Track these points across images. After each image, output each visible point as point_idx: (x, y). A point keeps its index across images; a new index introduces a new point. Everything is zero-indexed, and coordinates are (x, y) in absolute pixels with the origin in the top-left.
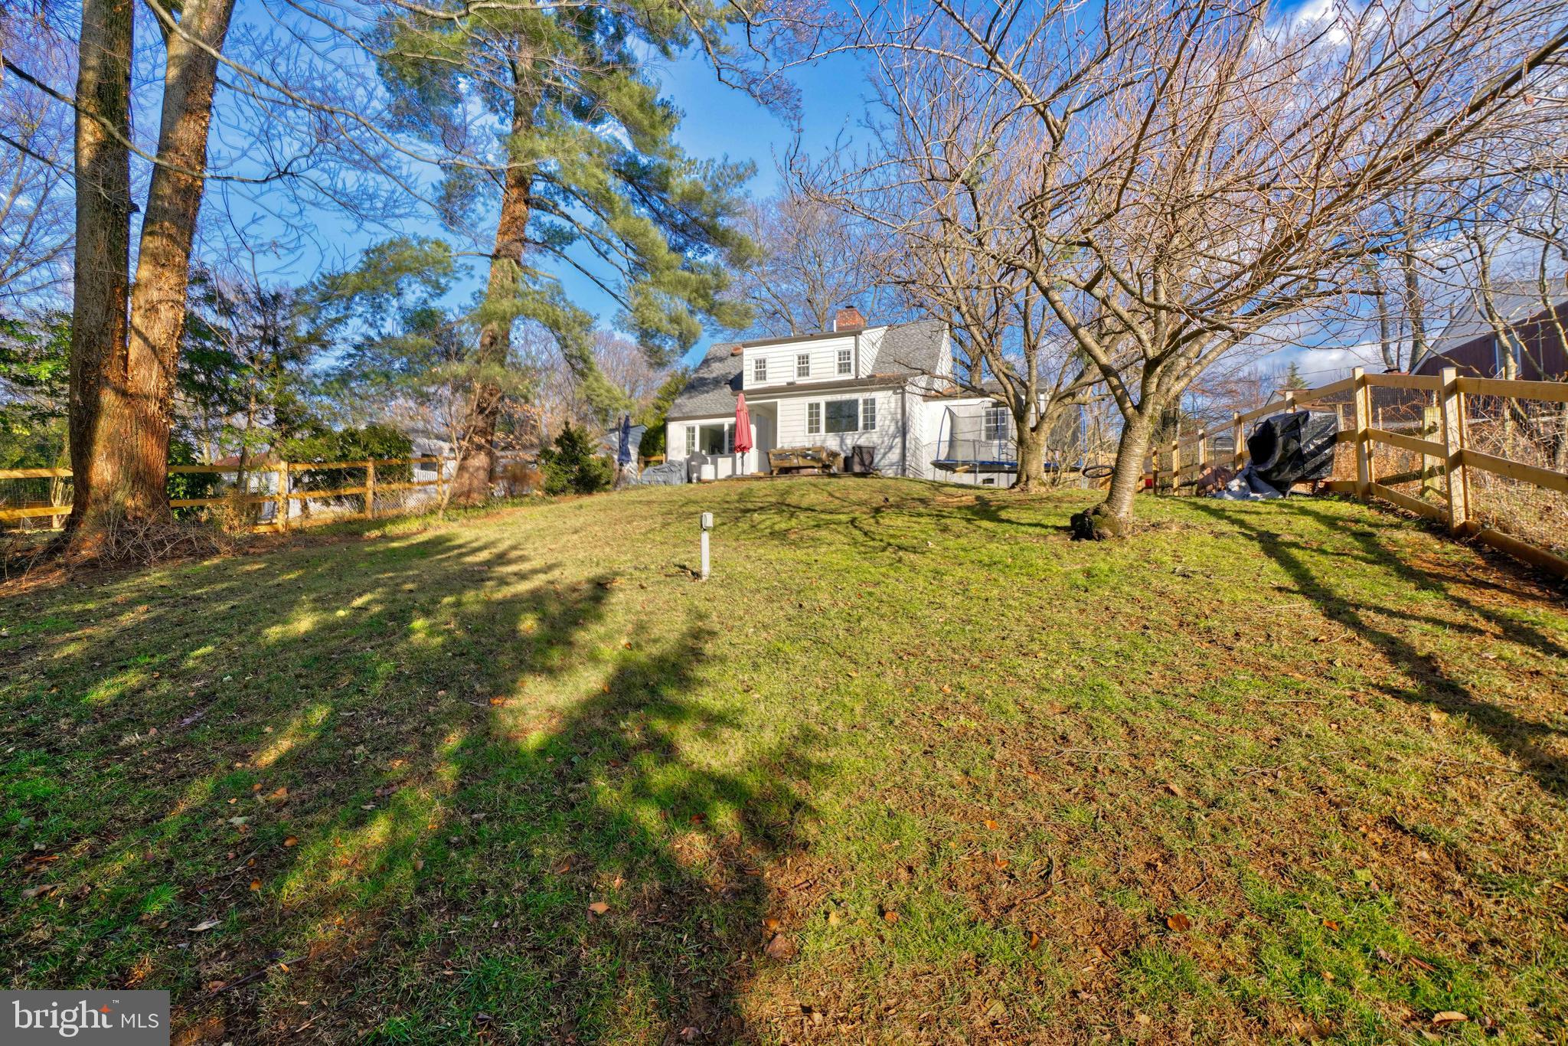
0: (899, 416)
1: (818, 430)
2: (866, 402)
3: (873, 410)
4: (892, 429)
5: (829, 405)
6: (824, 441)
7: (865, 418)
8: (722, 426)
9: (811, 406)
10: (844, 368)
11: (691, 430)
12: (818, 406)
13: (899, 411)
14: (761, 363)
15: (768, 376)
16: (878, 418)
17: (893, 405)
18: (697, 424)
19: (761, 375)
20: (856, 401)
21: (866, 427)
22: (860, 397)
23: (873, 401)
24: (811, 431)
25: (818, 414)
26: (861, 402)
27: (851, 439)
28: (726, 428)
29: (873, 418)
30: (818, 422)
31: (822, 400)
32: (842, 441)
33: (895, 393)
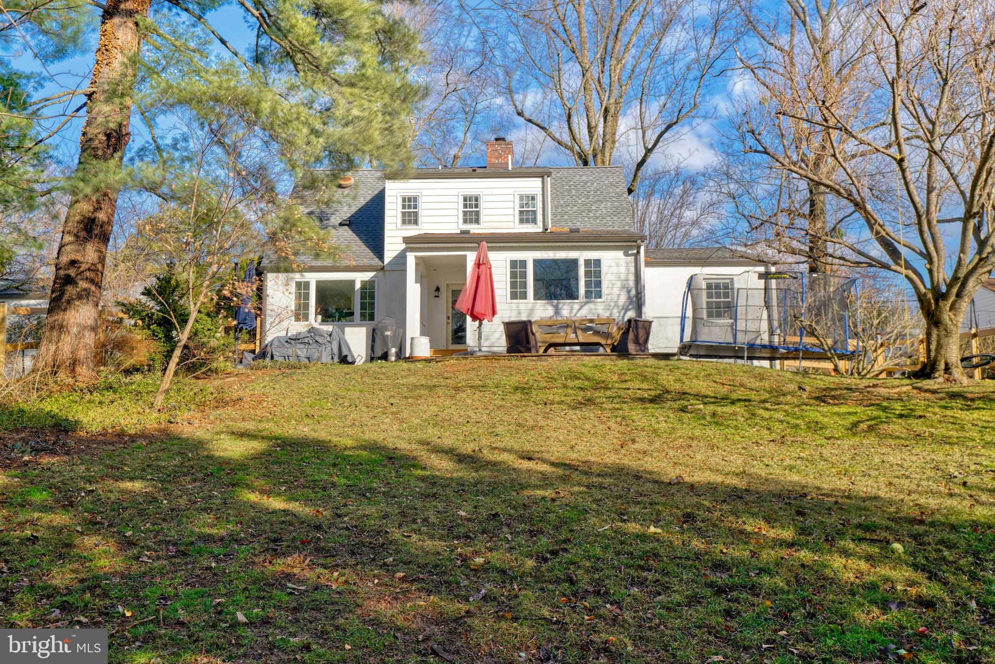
0: (632, 283)
1: (524, 296)
2: (588, 262)
3: (598, 274)
4: (623, 300)
5: (537, 263)
6: (532, 311)
7: (588, 284)
8: (353, 282)
9: (513, 263)
10: (527, 217)
11: (302, 287)
12: (523, 263)
13: (632, 277)
14: (410, 204)
15: (421, 219)
16: (605, 285)
17: (623, 269)
18: (313, 278)
19: (410, 217)
20: (574, 262)
21: (588, 294)
22: (582, 256)
23: (598, 262)
24: (514, 296)
25: (524, 275)
26: (581, 263)
27: (569, 310)
28: (358, 286)
29: (599, 284)
30: (524, 285)
31: (530, 256)
32: (557, 311)
33: (626, 254)
